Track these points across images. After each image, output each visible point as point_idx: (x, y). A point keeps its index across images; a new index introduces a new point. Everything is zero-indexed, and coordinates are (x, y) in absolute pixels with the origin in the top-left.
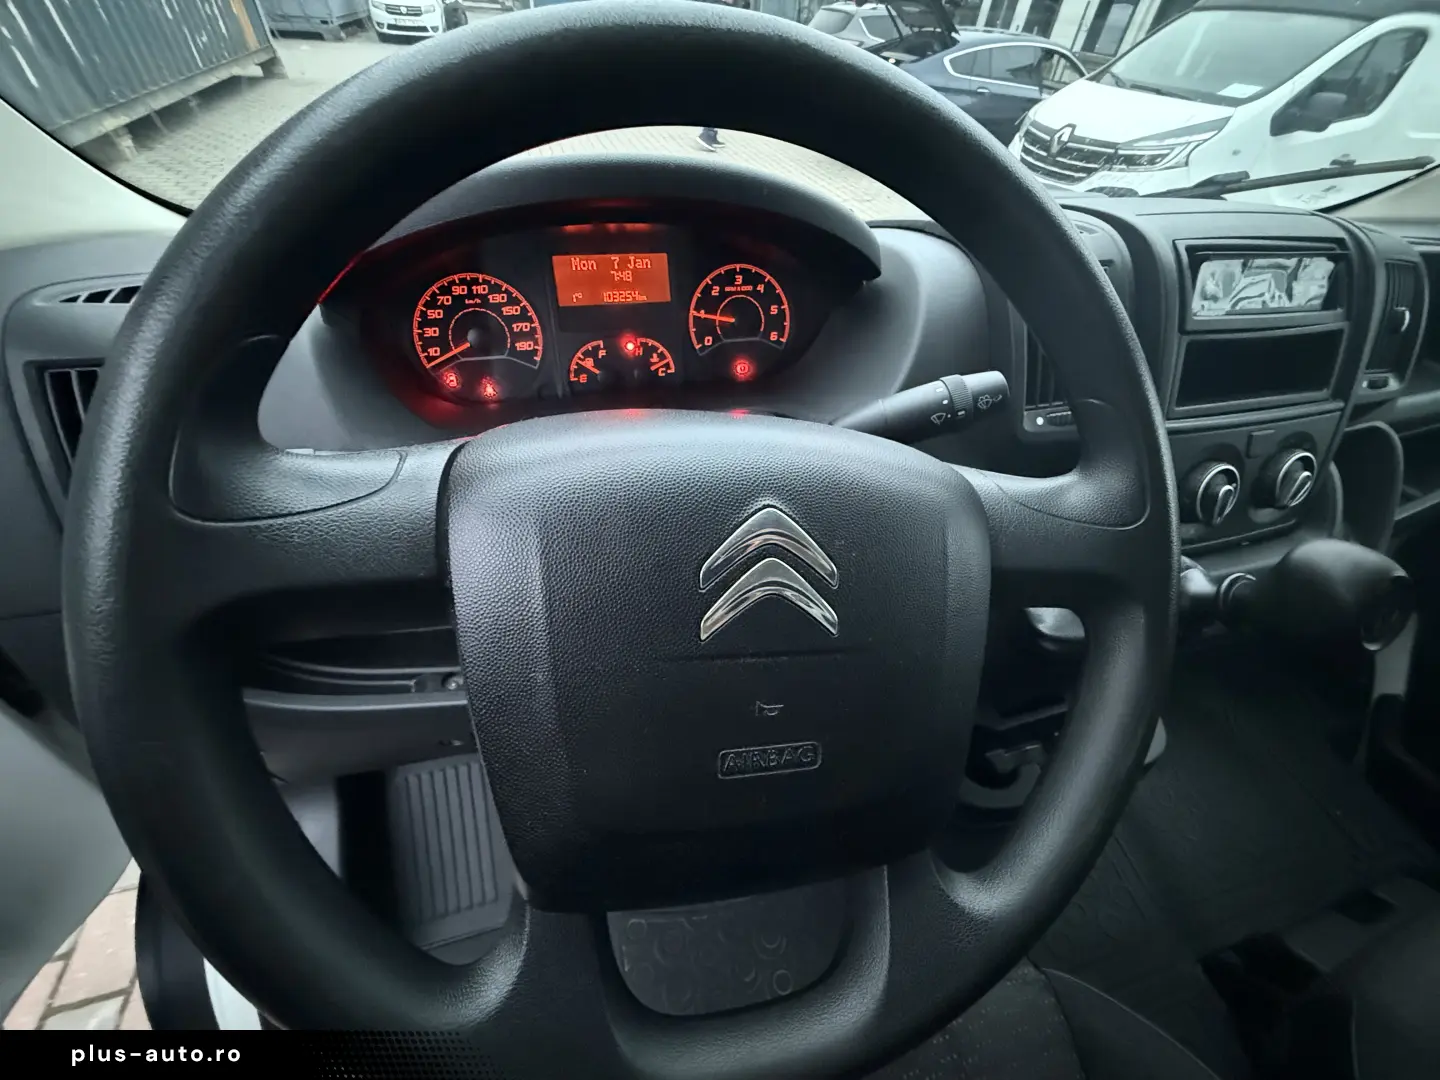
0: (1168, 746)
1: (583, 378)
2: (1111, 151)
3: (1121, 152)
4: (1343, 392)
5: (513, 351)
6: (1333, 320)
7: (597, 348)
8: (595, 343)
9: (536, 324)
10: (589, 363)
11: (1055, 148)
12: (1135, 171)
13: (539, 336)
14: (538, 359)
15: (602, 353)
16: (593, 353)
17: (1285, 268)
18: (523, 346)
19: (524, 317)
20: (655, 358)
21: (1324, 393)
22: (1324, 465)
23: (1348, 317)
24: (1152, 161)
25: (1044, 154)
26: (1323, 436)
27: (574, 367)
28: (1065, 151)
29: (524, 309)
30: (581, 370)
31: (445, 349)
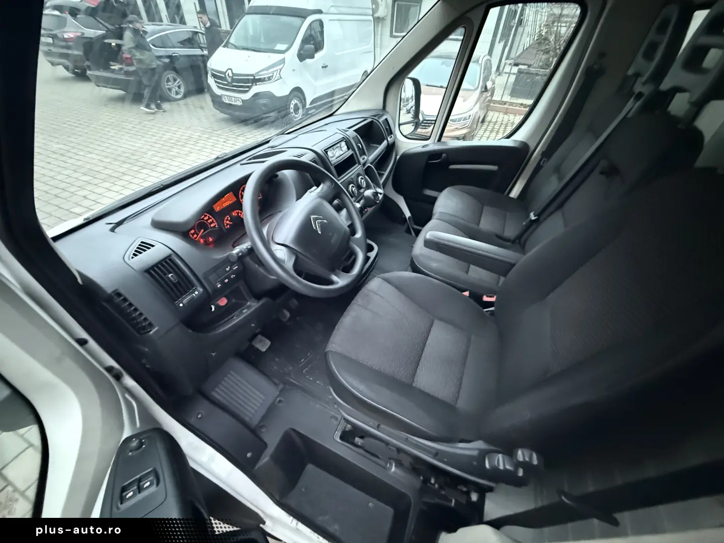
0: (378, 247)
1: (228, 226)
2: (253, 77)
3: (256, 77)
4: (359, 164)
5: (211, 227)
6: (350, 152)
7: (228, 218)
8: (226, 217)
9: (213, 219)
10: (228, 222)
11: (229, 80)
12: (265, 84)
13: (214, 221)
14: (217, 226)
15: (229, 219)
16: (227, 220)
17: (338, 147)
18: (212, 225)
19: (209, 218)
20: (240, 214)
21: (357, 165)
22: (365, 177)
23: (352, 151)
24: (269, 79)
25: (226, 83)
26: (362, 172)
27: (225, 224)
28: (233, 80)
29: (209, 217)
30: (227, 224)
31: (198, 235)
